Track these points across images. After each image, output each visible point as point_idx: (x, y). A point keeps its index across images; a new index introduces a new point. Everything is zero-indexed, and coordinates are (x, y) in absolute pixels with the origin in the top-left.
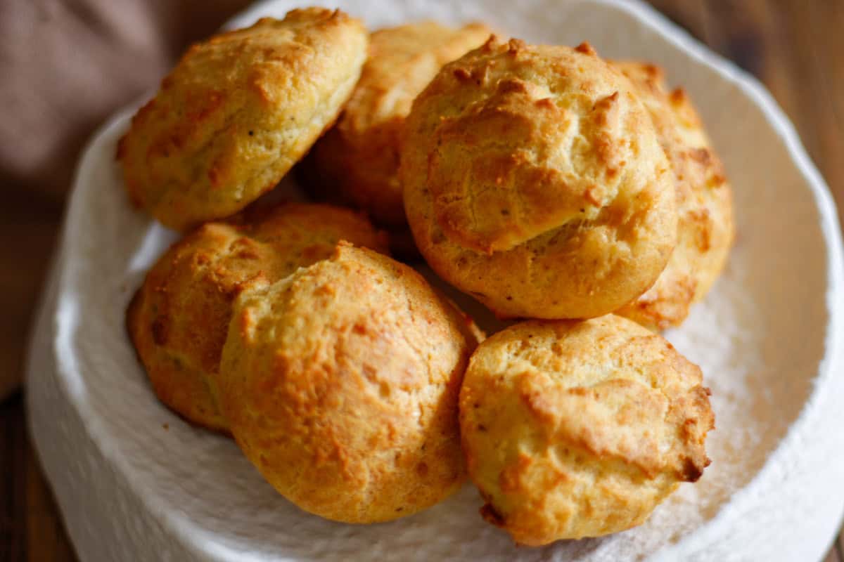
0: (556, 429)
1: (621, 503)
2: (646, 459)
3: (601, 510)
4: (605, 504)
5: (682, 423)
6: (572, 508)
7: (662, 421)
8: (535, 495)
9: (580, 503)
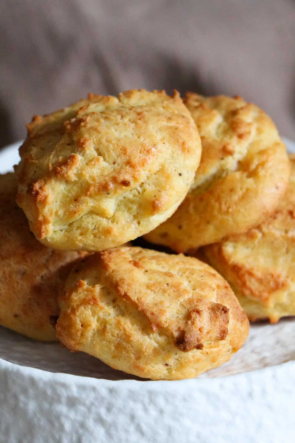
0: (107, 274)
1: (127, 338)
2: (152, 314)
3: (113, 335)
4: (116, 332)
5: (191, 310)
6: (94, 324)
7: (179, 303)
8: (75, 304)
9: (101, 325)
